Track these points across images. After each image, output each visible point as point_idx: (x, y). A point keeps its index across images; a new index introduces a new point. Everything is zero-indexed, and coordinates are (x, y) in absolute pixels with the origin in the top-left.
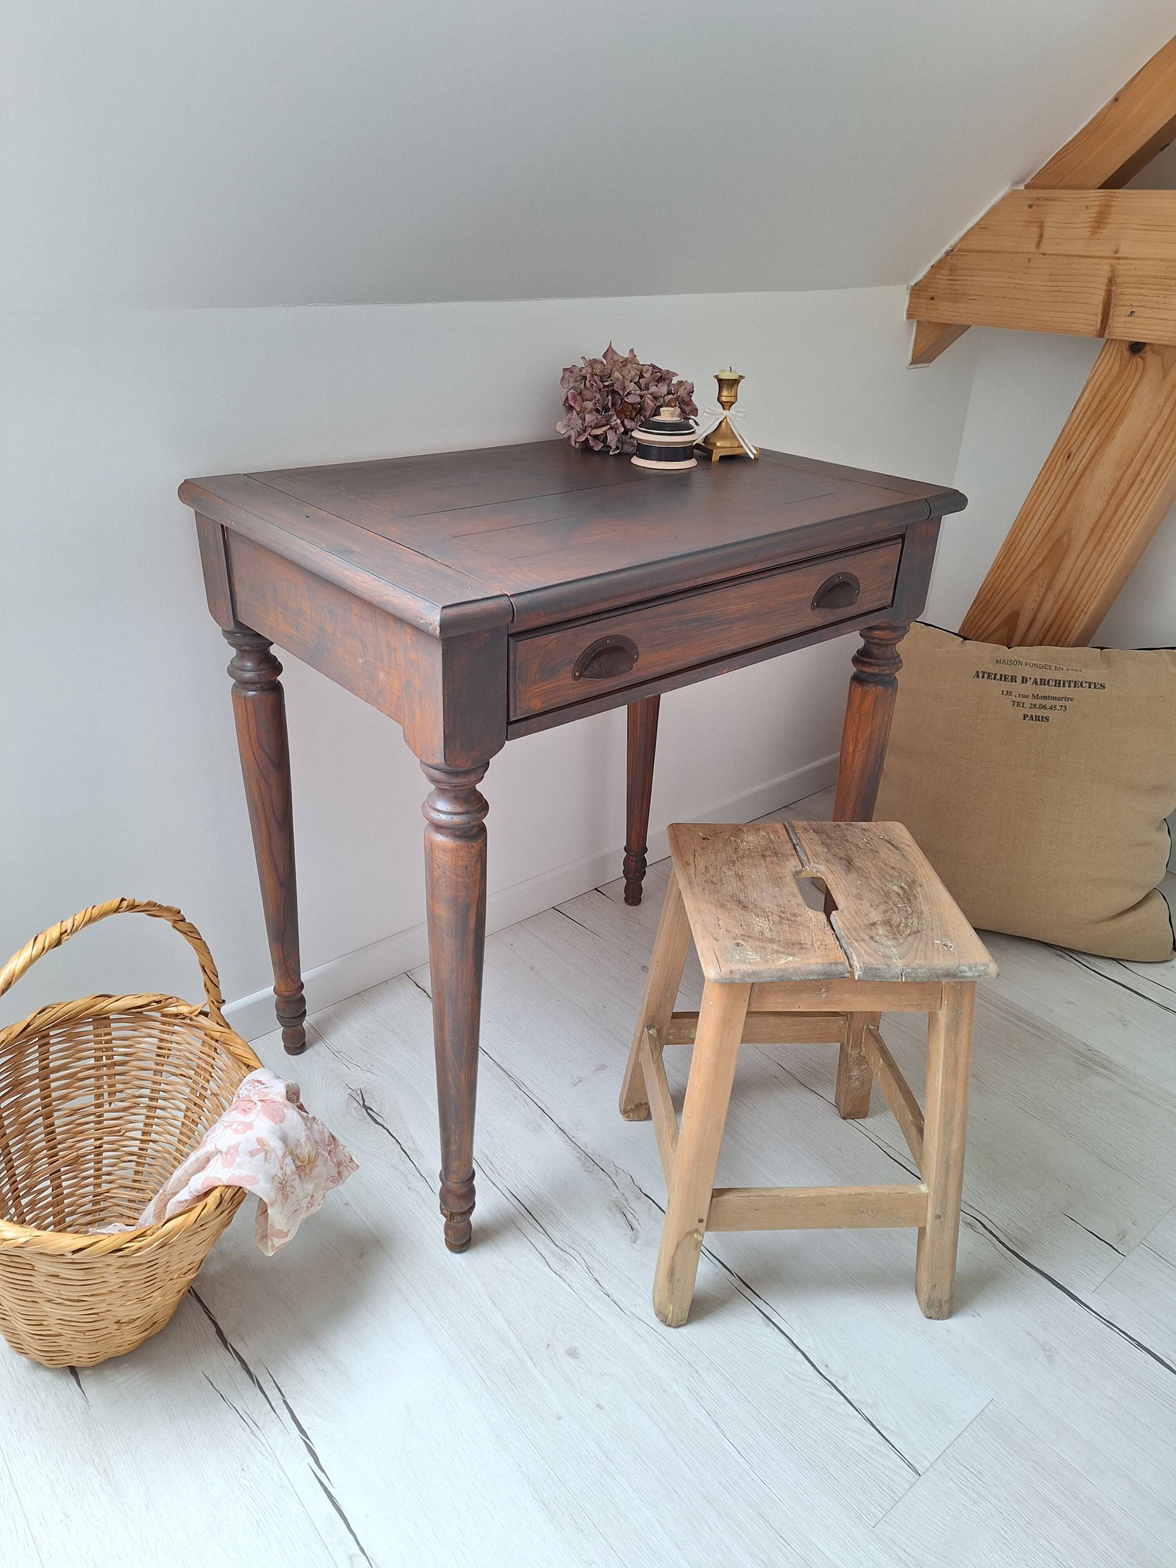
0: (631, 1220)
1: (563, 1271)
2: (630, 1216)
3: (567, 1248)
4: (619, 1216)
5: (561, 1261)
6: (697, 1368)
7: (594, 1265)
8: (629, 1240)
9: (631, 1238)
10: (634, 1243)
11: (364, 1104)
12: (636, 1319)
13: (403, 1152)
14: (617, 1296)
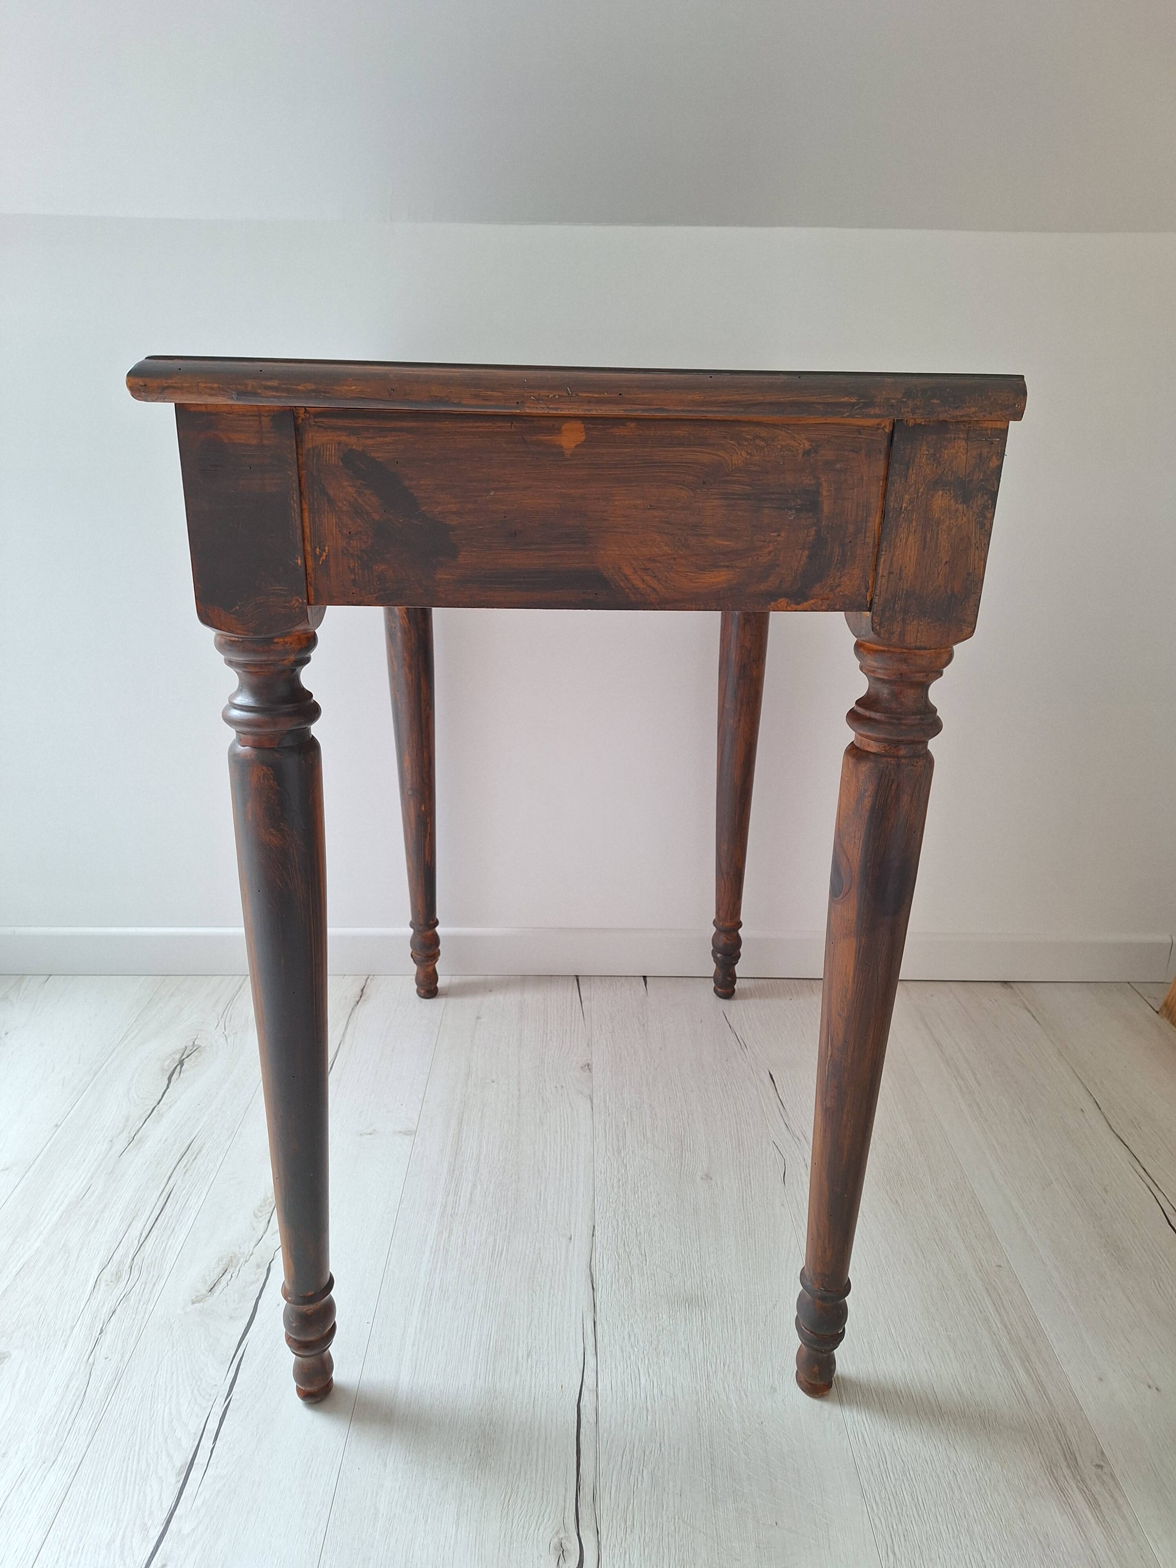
0: (222, 1282)
1: (103, 1284)
2: (227, 1276)
3: (137, 1267)
4: (219, 1270)
5: (117, 1274)
6: (59, 1459)
7: (133, 1298)
8: (194, 1297)
9: (197, 1297)
10: (192, 1304)
11: (184, 1059)
12: (88, 1370)
13: (150, 1111)
14: (108, 1339)
